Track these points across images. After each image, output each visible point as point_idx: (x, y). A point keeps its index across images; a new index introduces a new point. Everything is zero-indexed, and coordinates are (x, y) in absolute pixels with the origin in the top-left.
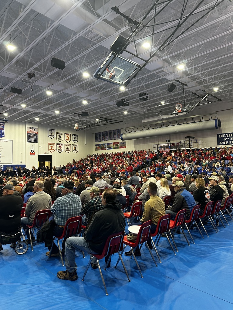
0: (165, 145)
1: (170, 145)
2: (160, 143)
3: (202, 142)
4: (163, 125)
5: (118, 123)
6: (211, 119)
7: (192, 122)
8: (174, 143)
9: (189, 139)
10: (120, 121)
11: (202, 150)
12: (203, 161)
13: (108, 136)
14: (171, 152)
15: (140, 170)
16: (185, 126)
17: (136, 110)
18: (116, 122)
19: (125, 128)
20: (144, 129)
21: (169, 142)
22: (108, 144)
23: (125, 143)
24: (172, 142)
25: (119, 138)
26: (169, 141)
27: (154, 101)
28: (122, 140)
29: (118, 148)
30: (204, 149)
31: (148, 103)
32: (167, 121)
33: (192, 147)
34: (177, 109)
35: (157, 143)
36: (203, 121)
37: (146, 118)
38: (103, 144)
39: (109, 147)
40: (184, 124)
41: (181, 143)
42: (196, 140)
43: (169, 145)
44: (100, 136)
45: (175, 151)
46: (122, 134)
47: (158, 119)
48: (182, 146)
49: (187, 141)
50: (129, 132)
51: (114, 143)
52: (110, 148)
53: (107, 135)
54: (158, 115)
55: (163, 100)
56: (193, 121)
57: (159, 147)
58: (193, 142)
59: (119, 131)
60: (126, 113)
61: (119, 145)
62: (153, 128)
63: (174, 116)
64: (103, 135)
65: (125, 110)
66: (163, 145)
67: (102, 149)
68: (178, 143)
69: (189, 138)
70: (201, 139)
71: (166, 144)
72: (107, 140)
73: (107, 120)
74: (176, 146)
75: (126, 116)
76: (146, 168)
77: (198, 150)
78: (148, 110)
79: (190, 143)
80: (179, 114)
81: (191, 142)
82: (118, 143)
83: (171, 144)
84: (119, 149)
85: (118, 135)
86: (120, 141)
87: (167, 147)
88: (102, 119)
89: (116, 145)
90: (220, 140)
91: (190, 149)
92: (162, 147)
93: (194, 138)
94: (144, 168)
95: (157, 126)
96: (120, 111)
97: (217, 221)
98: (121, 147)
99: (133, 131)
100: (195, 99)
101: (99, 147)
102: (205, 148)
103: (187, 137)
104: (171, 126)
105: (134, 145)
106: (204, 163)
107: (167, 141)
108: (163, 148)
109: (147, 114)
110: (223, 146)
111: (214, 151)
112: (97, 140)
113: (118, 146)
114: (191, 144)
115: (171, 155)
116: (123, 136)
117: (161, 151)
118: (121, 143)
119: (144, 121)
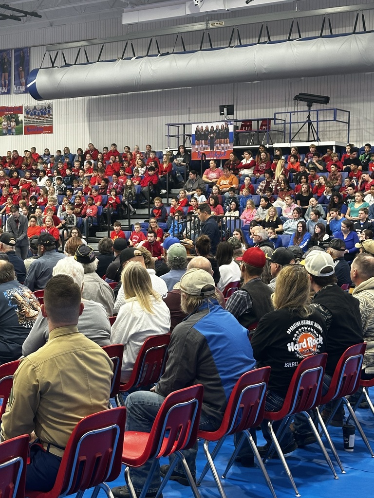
0: (215, 125)
1: (236, 128)
2: (194, 117)
3: (358, 121)
4: (207, 41)
5: (17, 19)
7: (321, 36)
8: (250, 121)
9: (310, 106)
10: (26, 13)
12: (354, 197)
14: (239, 154)
15: (104, 230)
16: (295, 50)
18: (9, 13)
19: (49, 47)
20: (129, 53)
21: (230, 117)
23: (47, 111)
24: (241, 114)
25: (23, 89)
26: (231, 111)
28: (36, 95)
29: (19, 132)
30: (363, 149)
32: (222, 24)
33: (318, 140)
35: (183, 119)
36: (365, 32)
37: (138, 4)
40: (289, 40)
41: (275, 119)
42: (335, 110)
43: (231, 129)
45: (254, 152)
46: (35, 72)
47: (188, 12)
48: (283, 135)
49: (299, 114)
50: (68, 65)
56: (326, 32)
57: (190, 135)
58: (322, 116)
59: (23, 56)
61: (21, 117)
62: (168, 54)
66: (204, 126)
68: (266, 122)
69: (310, 100)
70: (354, 107)
71: (220, 125)
74: (258, 132)
77: (340, 149)
79: (310, 124)
81: (313, 118)
82: (19, 110)
83: (239, 124)
84: (24, 136)
85: (18, 76)
86: (27, 101)
87: (222, 134)
89: (11, 121)
91: (308, 148)
92: (200, 136)
93: (326, 100)
94: (125, 223)
95: (185, 44)
98: (32, 130)
99: (82, 59)
102: (368, 145)
103: (300, 98)
104: (241, 46)
105: (89, 121)
106: (359, 202)
107: (222, 108)
108: (206, 139)
113: (18, 122)
114: (315, 125)
116: (41, 81)
117: (198, 149)
118: (32, 112)
119: (128, 19)
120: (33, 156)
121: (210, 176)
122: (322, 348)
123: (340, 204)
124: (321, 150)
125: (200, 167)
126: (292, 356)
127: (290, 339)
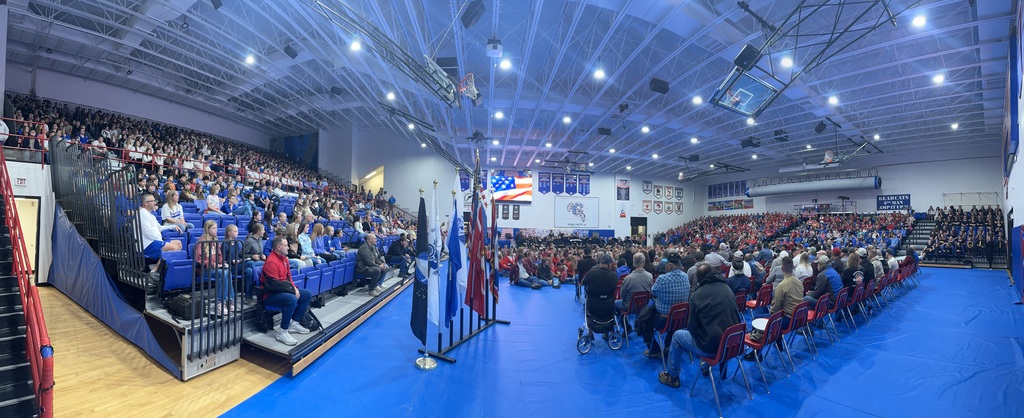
2: (803, 203)
3: (859, 205)
4: (808, 178)
5: (743, 171)
6: (869, 176)
7: (846, 178)
8: (823, 204)
9: (843, 200)
10: (746, 169)
11: (859, 215)
13: (727, 191)
14: (819, 216)
16: (838, 182)
17: (769, 153)
18: (740, 169)
19: (754, 180)
20: (781, 182)
21: (816, 203)
22: (727, 202)
23: (752, 201)
24: (819, 202)
25: (744, 194)
26: (816, 201)
27: (796, 144)
28: (748, 196)
29: (742, 208)
30: (861, 214)
31: (787, 145)
32: (814, 173)
33: (846, 211)
34: (828, 157)
35: (799, 203)
37: (784, 166)
38: (720, 202)
39: (728, 206)
40: (836, 179)
41: (831, 204)
42: (851, 202)
43: (816, 207)
44: (715, 190)
45: (824, 215)
46: (748, 188)
47: (802, 169)
48: (834, 209)
49: (840, 203)
50: (760, 186)
51: (736, 201)
52: (730, 208)
53: (726, 188)
54: (802, 163)
55: (809, 142)
57: (802, 209)
58: (847, 203)
59: (744, 184)
60: (754, 157)
61: (743, 203)
62: (795, 182)
63: (822, 166)
64: (720, 189)
65: (754, 153)
66: (807, 206)
67: (718, 209)
68: (828, 205)
69: (843, 198)
70: (857, 201)
71: (812, 206)
72: (725, 196)
73: (726, 166)
74: (826, 208)
75: (754, 161)
77: (854, 215)
78: (788, 156)
79: (843, 206)
80: (830, 166)
81: (844, 204)
82: (742, 201)
83: (819, 206)
84: (744, 209)
85: (742, 190)
86: (745, 198)
87: (813, 209)
88: (719, 165)
89: (739, 204)
90: (880, 204)
91: (843, 214)
92: (806, 209)
93: (848, 198)
95: (800, 179)
96: (746, 154)
97: (870, 308)
98: (746, 207)
99: (765, 184)
100: (851, 146)
101: (714, 206)
102: (863, 213)
103: (840, 197)
105: (766, 204)
107: (813, 200)
109: (786, 160)
110: (884, 212)
111: (872, 218)
112: (710, 196)
113: (742, 205)
114: (845, 206)
115: (818, 221)
116: (750, 191)
117: (805, 214)
118: (746, 201)
119: (781, 171)
120: (748, 216)
121: (810, 222)
122: (864, 280)
124: (847, 214)
125: (806, 219)
126: (855, 283)
127: (854, 277)
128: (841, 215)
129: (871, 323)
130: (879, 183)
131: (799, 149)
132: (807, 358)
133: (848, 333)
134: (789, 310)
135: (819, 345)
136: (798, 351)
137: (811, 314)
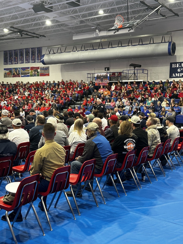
0: (103, 74)
1: (110, 75)
2: (96, 71)
3: (151, 73)
4: (101, 46)
5: (38, 37)
6: (163, 41)
7: (139, 45)
8: (115, 73)
9: (135, 68)
10: (41, 36)
11: (150, 83)
12: (148, 98)
13: (23, 57)
14: (111, 84)
15: (66, 108)
16: (130, 49)
17: (64, 19)
18: (35, 35)
19: (48, 47)
20: (75, 50)
21: (108, 71)
22: (24, 69)
23: (47, 69)
24: (112, 71)
25: (40, 61)
26: (108, 69)
27: (89, 9)
28: (44, 63)
29: (38, 76)
30: (152, 82)
31: (80, 11)
32: (106, 40)
33: (137, 79)
34: (118, 24)
35: (93, 72)
36: (153, 43)
37: (78, 33)
38: (16, 69)
39: (24, 73)
40: (128, 46)
41: (123, 72)
42: (143, 70)
43: (108, 75)
44: (11, 56)
46: (44, 55)
47: (95, 36)
48: (126, 77)
49: (131, 71)
50: (54, 53)
51: (32, 68)
52: (26, 75)
53: (22, 55)
54: (94, 30)
55: (101, 8)
56: (141, 43)
57: (95, 77)
58: (139, 72)
59: (40, 50)
60: (48, 23)
61: (39, 70)
62: (88, 50)
64: (16, 55)
65: (48, 18)
66: (100, 74)
67: (14, 76)
68: (120, 73)
69: (135, 66)
70: (150, 68)
71: (105, 74)
72: (21, 63)
73: (21, 31)
74: (117, 76)
75: (49, 28)
76: (75, 106)
77: (145, 83)
78: (82, 22)
79: (135, 74)
80: (121, 32)
81: (136, 72)
82: (38, 68)
83: (111, 74)
84: (40, 77)
85: (38, 57)
86: (41, 65)
87: (106, 77)
88: (14, 30)
89: (35, 72)
90: (173, 71)
92: (98, 77)
93: (140, 66)
94: (73, 106)
95: (94, 47)
96: (39, 19)
98: (42, 75)
99: (59, 51)
100: (144, 10)
101: (10, 73)
102: (154, 81)
103: (131, 65)
104: (112, 47)
105: (61, 72)
106: (150, 100)
107: (105, 68)
108: (100, 79)
109: (80, 27)
110: (177, 80)
111: (163, 86)
112: (6, 62)
113: (38, 72)
114: (136, 74)
116: (46, 58)
117: (97, 82)
118: (42, 69)
119: (75, 38)
120: (43, 84)
121: (101, 91)
122: (135, 148)
123: (144, 101)
124: (138, 83)
125: (97, 88)
126: (125, 150)
127: (125, 144)
128: (132, 83)
129: (142, 188)
130: (172, 49)
131: (91, 14)
132: (68, 218)
133: (116, 196)
134: (49, 174)
135: (82, 206)
136: (61, 212)
137: (73, 178)
